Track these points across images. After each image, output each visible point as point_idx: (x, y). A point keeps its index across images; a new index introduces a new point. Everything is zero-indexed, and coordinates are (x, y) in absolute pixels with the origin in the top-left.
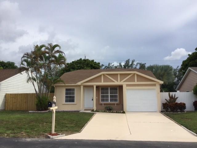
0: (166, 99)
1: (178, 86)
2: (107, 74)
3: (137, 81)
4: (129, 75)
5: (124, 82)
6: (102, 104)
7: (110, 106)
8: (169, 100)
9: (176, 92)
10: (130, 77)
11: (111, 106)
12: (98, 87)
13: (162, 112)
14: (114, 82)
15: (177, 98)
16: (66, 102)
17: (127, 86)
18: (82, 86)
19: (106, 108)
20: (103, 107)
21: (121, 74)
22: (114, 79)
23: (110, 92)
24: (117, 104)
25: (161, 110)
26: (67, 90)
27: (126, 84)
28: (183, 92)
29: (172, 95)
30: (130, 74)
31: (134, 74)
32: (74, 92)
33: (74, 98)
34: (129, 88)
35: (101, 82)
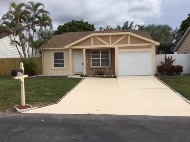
0: (161, 62)
1: (176, 48)
2: (98, 36)
3: (131, 43)
4: (122, 37)
5: (115, 44)
6: (93, 68)
7: (101, 71)
8: (165, 62)
9: (173, 54)
10: (123, 39)
11: (103, 70)
12: (88, 51)
13: (156, 75)
15: (174, 60)
16: (55, 67)
17: (119, 49)
18: (71, 50)
19: (97, 72)
20: (94, 71)
21: (112, 36)
22: (105, 41)
23: (101, 55)
24: (108, 68)
25: (155, 74)
26: (55, 54)
27: (119, 47)
28: (181, 54)
29: (169, 57)
30: (123, 35)
32: (63, 57)
33: (64, 63)
34: (121, 50)
35: (91, 45)
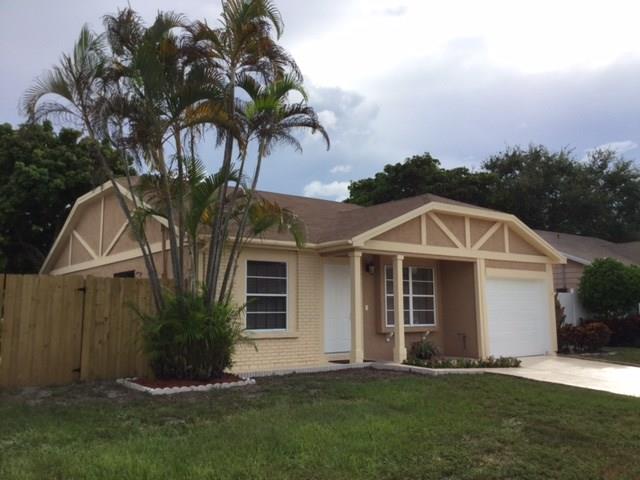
2: (437, 214)
3: (511, 250)
4: (491, 227)
5: (478, 249)
10: (493, 235)
14: (456, 247)
16: (249, 327)
17: (487, 266)
21: (474, 220)
25: (557, 350)
27: (486, 260)
30: (495, 222)
31: (503, 224)
32: (285, 281)
33: (285, 310)
34: (492, 271)
35: (420, 243)
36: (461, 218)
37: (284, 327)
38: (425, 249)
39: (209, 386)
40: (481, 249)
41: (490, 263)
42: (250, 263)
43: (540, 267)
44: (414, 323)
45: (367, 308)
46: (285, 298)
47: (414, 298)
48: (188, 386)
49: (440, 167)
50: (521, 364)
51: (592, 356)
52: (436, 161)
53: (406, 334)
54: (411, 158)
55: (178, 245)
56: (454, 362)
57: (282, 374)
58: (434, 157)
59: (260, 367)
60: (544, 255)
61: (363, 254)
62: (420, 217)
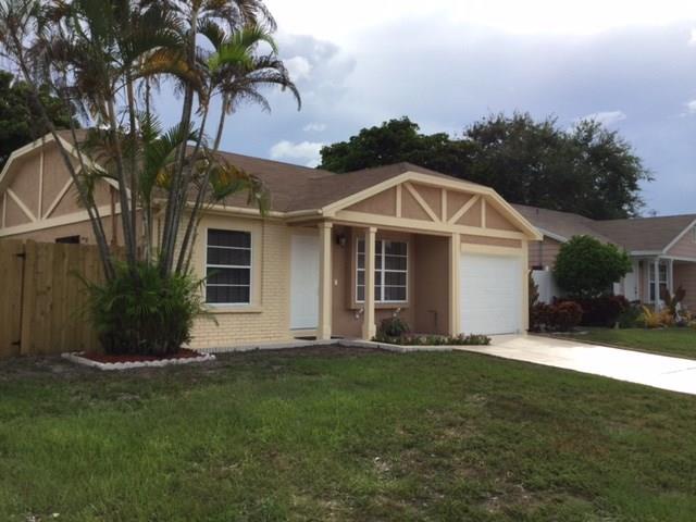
2: (413, 184)
3: (487, 225)
4: (468, 200)
14: (432, 220)
16: (208, 300)
17: (462, 241)
22: (433, 209)
23: (385, 258)
25: (528, 328)
30: (473, 195)
32: (249, 252)
33: (248, 283)
34: (467, 247)
35: (394, 214)
36: (438, 190)
37: (247, 300)
38: (400, 222)
39: (165, 361)
40: (456, 223)
41: (466, 238)
42: (211, 232)
43: (516, 243)
44: (386, 299)
45: (336, 283)
46: (248, 270)
47: (386, 273)
48: (142, 361)
49: (418, 132)
50: (491, 342)
51: (563, 336)
52: (416, 125)
53: (376, 310)
54: (388, 122)
55: (130, 208)
56: (424, 339)
57: (243, 350)
58: (413, 121)
59: (221, 342)
60: (521, 231)
61: (334, 225)
62: (395, 187)
